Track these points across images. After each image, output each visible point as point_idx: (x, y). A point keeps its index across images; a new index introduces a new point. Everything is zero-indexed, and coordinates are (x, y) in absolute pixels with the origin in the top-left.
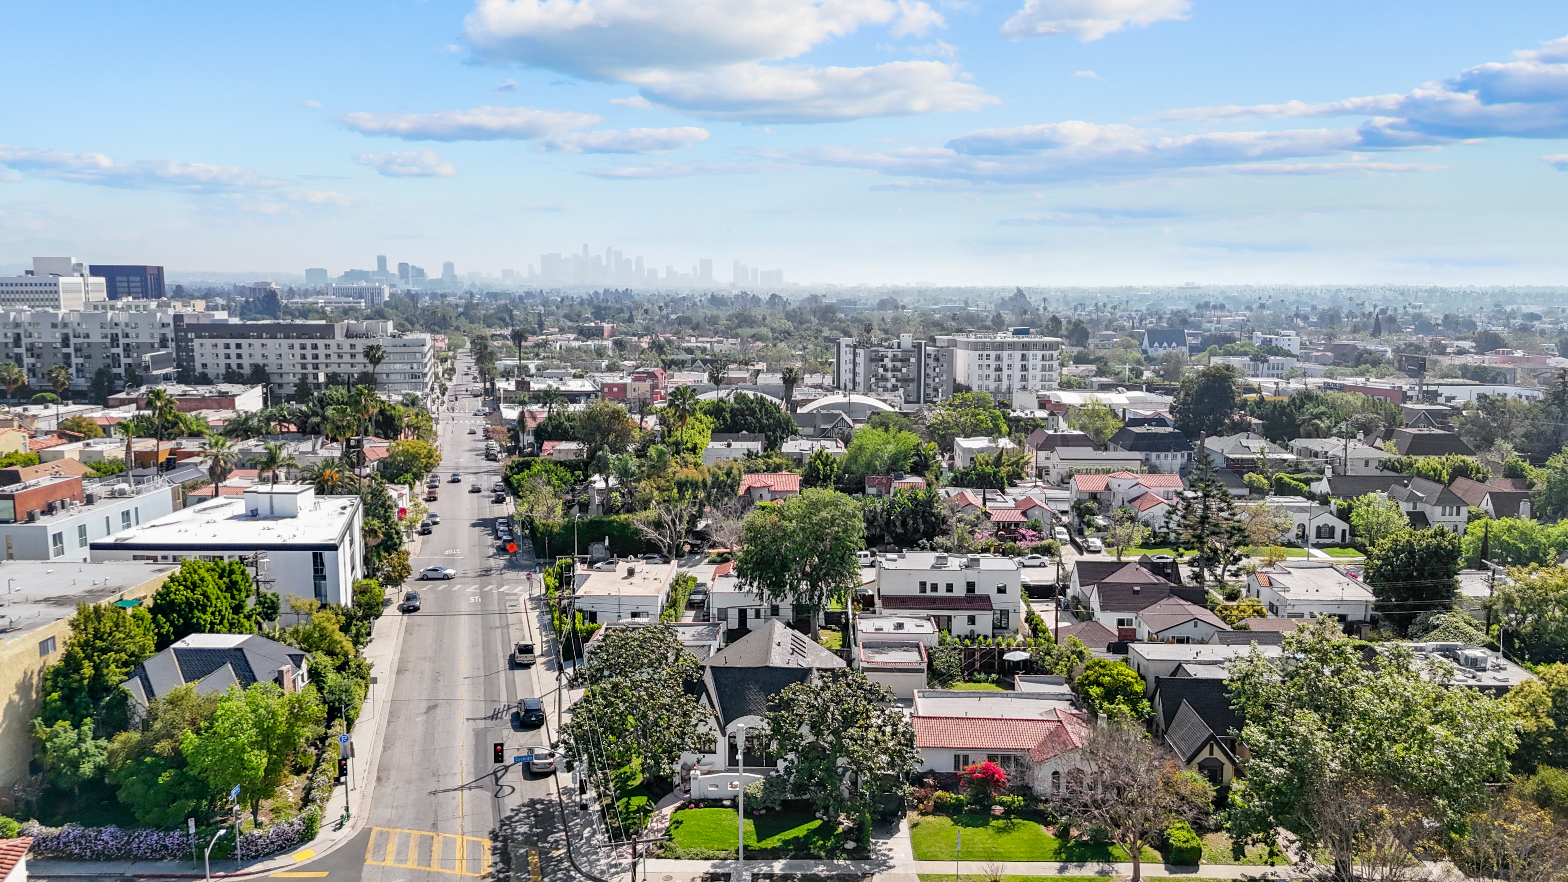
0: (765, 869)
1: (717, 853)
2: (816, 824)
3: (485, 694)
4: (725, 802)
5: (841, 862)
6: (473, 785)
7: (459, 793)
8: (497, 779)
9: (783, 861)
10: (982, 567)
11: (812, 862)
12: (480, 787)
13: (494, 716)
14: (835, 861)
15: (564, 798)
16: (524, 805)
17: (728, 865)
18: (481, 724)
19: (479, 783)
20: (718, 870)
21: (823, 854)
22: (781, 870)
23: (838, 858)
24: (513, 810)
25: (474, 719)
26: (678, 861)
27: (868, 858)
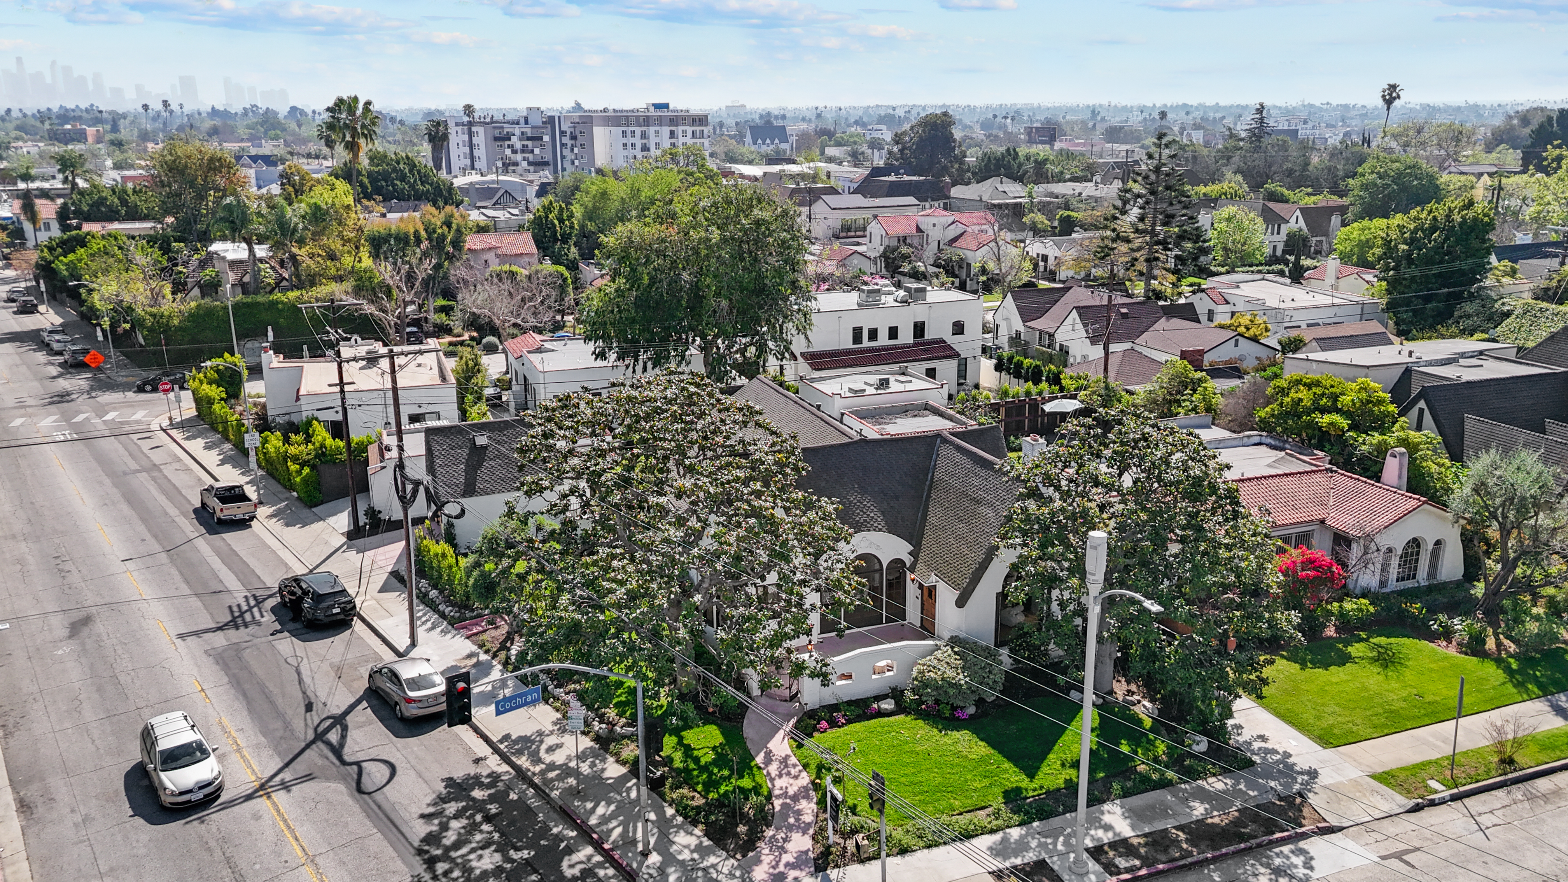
0: (1103, 836)
1: (972, 818)
2: (1090, 716)
3: (187, 582)
4: (881, 705)
5: (1216, 783)
6: (287, 775)
7: (261, 804)
8: (337, 751)
9: (1116, 807)
10: (929, 300)
11: (1168, 795)
12: (309, 777)
13: (237, 621)
15: (523, 762)
16: (443, 800)
17: (1023, 843)
18: (219, 640)
19: (300, 767)
20: (1017, 861)
21: (1169, 774)
22: (1133, 828)
23: (1205, 775)
24: (427, 817)
25: (197, 633)
26: (908, 858)
27: (1252, 763)
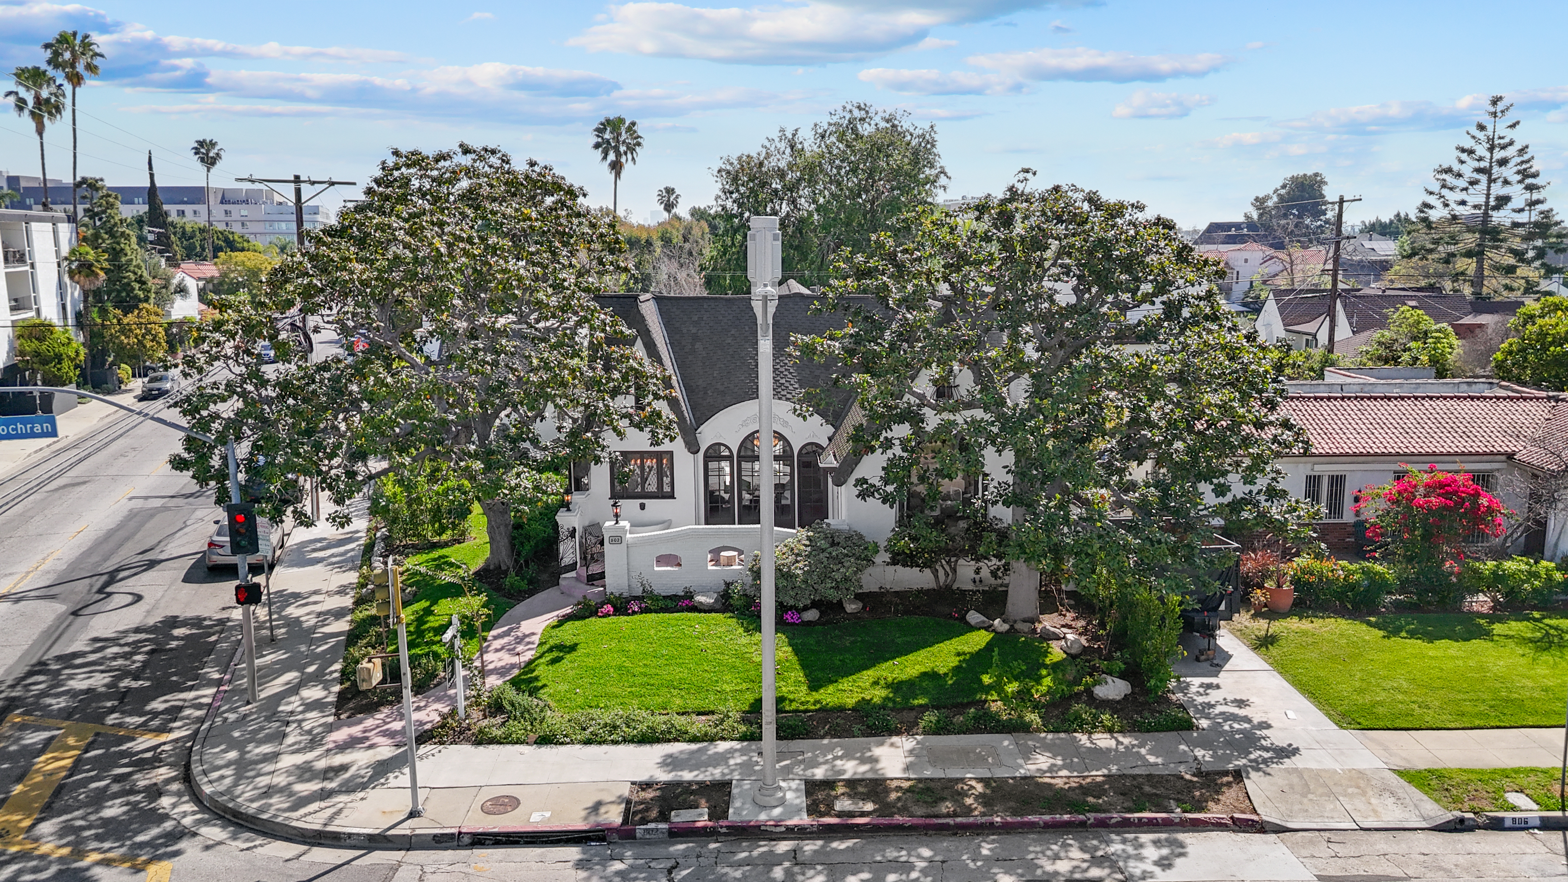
0: (851, 768)
1: (680, 721)
2: (978, 640)
4: (700, 599)
5: (1103, 741)
6: (37, 592)
8: (109, 583)
9: (906, 743)
11: (1006, 742)
12: (49, 597)
13: (196, 494)
14: (1083, 738)
16: (138, 631)
17: (722, 759)
18: (157, 503)
19: (53, 590)
20: (687, 776)
21: (1033, 718)
22: (907, 768)
23: (1092, 727)
24: (95, 641)
25: (147, 497)
27: (1188, 726)
